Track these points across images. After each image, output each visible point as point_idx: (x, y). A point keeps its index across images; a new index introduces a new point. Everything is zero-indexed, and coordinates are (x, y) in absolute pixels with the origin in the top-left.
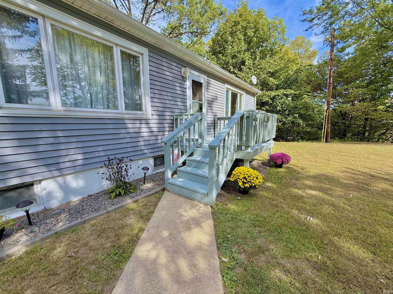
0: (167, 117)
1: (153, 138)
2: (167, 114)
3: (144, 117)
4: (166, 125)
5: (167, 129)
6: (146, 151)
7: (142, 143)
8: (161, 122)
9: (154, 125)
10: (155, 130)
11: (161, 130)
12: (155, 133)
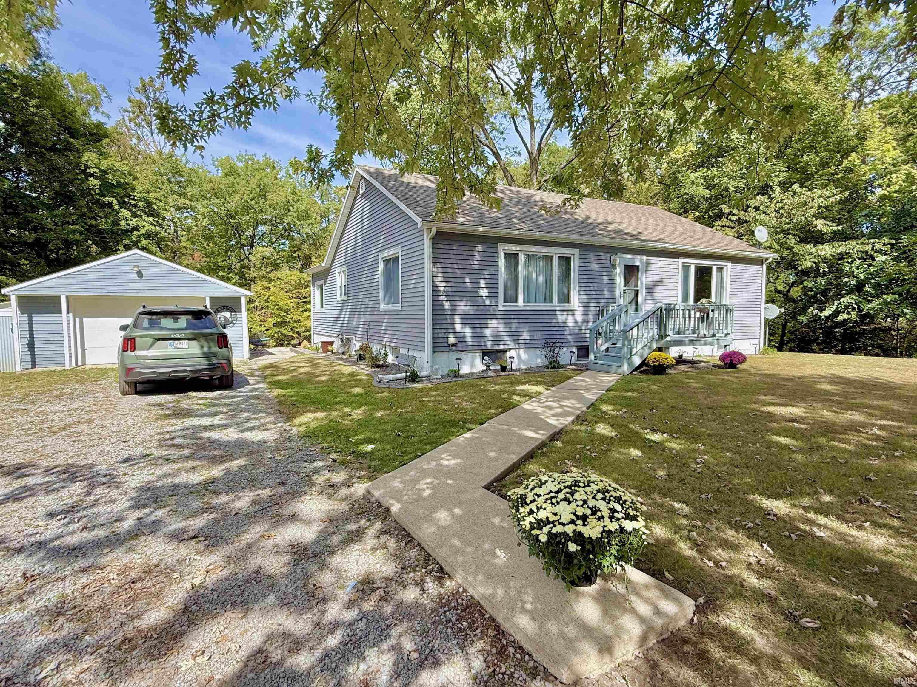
0: (592, 308)
1: (577, 328)
2: (592, 304)
3: (571, 308)
4: (590, 316)
5: (592, 320)
6: (571, 340)
7: (568, 332)
8: (586, 311)
9: (579, 316)
10: (580, 320)
11: (586, 321)
12: (580, 324)
